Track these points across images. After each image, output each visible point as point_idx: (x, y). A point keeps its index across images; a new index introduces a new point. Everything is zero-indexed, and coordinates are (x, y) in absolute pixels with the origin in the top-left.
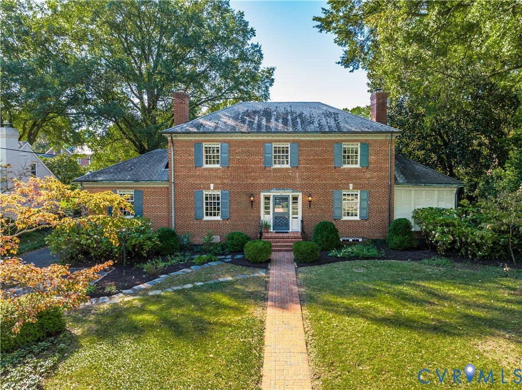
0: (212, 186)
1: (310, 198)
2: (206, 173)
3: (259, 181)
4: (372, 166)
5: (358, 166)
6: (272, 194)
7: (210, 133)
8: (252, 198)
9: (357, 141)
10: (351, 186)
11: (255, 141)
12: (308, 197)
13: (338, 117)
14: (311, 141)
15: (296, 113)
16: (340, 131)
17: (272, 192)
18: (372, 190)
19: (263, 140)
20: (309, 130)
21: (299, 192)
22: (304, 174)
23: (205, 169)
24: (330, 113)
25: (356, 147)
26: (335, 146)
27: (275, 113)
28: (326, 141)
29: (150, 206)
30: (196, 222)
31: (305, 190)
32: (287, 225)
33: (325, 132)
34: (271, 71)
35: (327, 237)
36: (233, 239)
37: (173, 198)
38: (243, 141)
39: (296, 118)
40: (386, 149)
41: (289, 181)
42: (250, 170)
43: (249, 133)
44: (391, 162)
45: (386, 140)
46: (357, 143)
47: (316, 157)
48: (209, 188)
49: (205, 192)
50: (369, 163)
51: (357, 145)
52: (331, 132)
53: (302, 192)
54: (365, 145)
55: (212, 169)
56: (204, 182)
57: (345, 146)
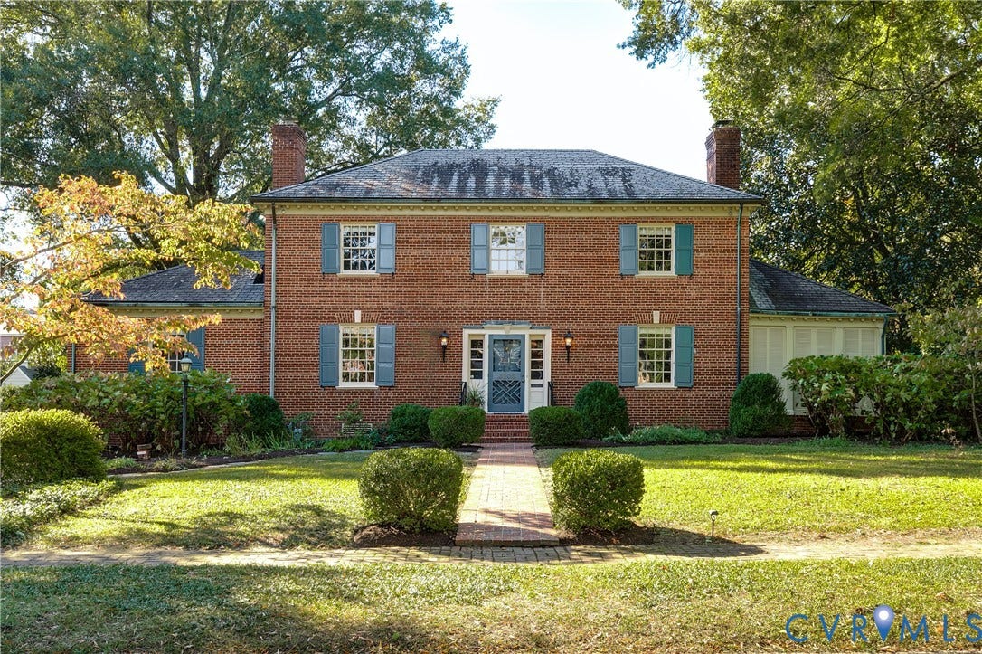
0: (358, 315)
1: (568, 341)
2: (345, 287)
3: (459, 306)
4: (701, 272)
5: (672, 273)
6: (488, 332)
7: (356, 200)
8: (444, 341)
9: (668, 220)
10: (656, 315)
11: (452, 219)
12: (565, 338)
13: (630, 175)
14: (572, 220)
15: (540, 168)
16: (633, 199)
17: (489, 328)
18: (702, 325)
19: (470, 217)
20: (568, 197)
21: (546, 328)
22: (558, 290)
23: (346, 279)
24: (614, 168)
25: (667, 233)
26: (623, 230)
27: (496, 168)
28: (602, 221)
29: (221, 360)
30: (321, 393)
31: (559, 325)
32: (518, 399)
33: (600, 201)
34: (489, 107)
35: (603, 409)
36: (403, 415)
37: (272, 341)
38: (427, 220)
39: (541, 178)
40: (730, 237)
41: (524, 305)
42: (441, 280)
43: (439, 200)
44: (740, 265)
45: (730, 220)
46: (668, 225)
47: (581, 254)
48: (351, 320)
49: (342, 329)
50: (694, 266)
51: (670, 229)
52: (612, 199)
53: (552, 328)
54: (685, 228)
55: (358, 278)
56: (341, 306)
57: (643, 232)
